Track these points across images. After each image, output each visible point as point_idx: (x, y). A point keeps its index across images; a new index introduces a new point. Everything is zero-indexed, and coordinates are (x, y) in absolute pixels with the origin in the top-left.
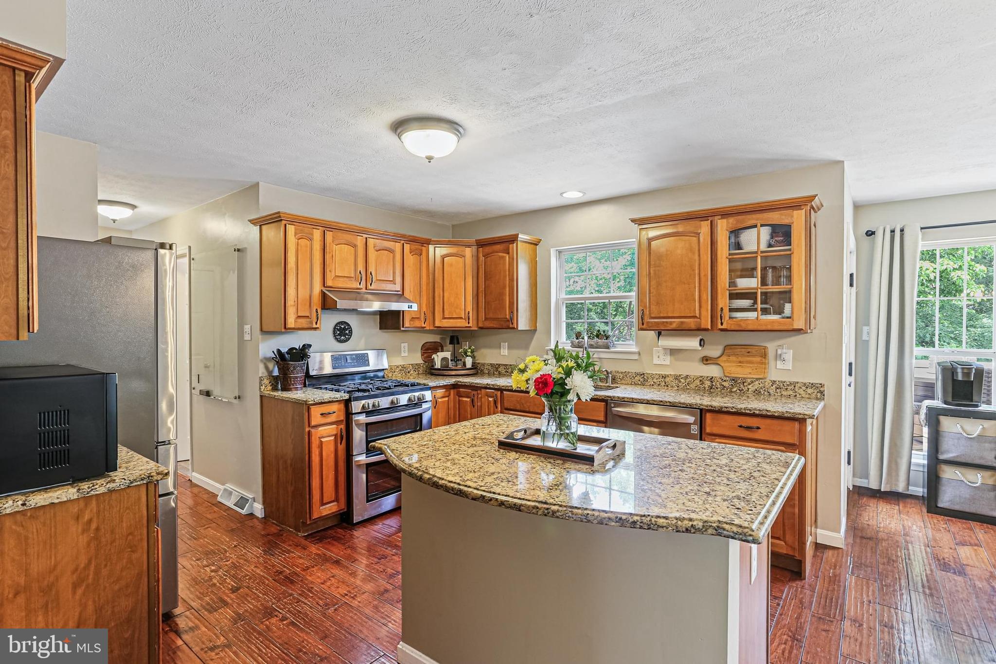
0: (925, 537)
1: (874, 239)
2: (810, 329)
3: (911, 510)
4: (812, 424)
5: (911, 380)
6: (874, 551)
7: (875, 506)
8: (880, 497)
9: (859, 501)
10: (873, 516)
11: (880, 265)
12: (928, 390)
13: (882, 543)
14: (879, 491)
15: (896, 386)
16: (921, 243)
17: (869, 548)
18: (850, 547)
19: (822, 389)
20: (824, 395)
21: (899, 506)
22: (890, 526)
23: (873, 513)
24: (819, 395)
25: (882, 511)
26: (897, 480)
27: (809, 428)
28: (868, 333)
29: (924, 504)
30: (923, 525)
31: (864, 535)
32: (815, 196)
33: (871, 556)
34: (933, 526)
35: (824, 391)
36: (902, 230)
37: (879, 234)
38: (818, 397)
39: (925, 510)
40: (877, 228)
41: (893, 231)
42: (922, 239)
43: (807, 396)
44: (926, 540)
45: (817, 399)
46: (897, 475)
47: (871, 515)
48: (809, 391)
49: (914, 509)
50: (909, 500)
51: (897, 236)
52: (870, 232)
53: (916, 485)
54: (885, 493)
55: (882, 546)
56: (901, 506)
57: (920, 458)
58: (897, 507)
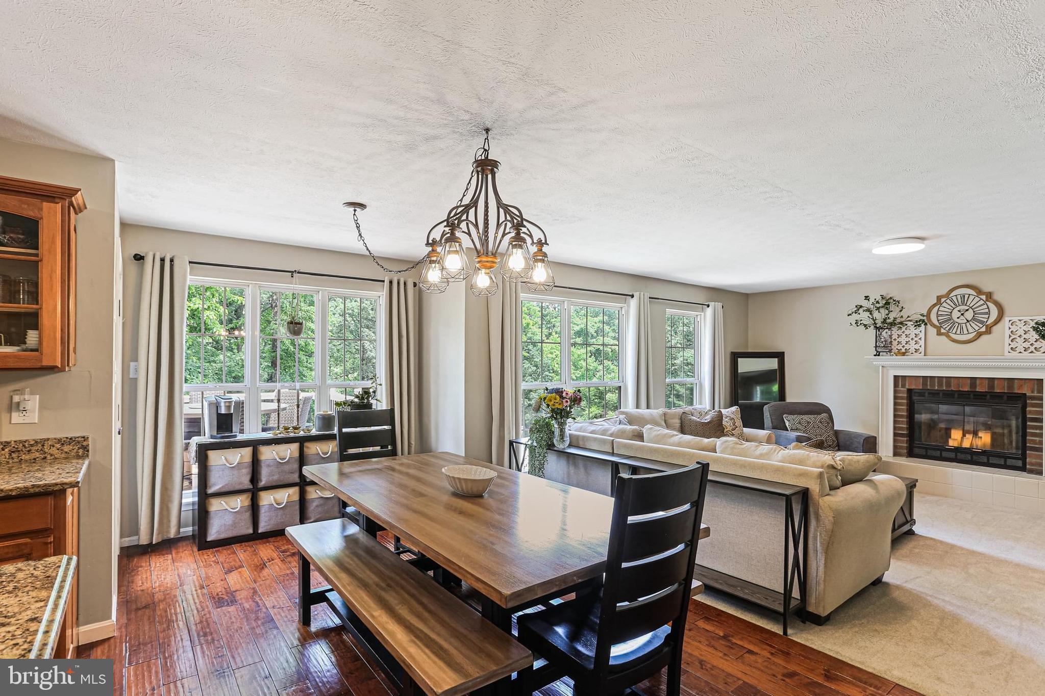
0: (199, 578)
1: (143, 265)
2: (68, 365)
3: (183, 555)
4: (72, 494)
5: (181, 418)
6: (152, 621)
7: (148, 564)
8: (153, 551)
9: (129, 565)
10: (147, 578)
11: (150, 295)
12: (194, 426)
13: (159, 606)
14: (150, 545)
15: (167, 427)
16: (189, 277)
17: (146, 618)
18: (123, 630)
19: (85, 444)
20: (88, 451)
21: (172, 554)
22: (166, 581)
23: (146, 573)
24: (81, 451)
25: (155, 567)
26: (169, 527)
27: (69, 499)
28: (136, 370)
29: (195, 543)
30: (196, 567)
31: (139, 605)
32: (77, 191)
33: (150, 628)
34: (205, 563)
35: (88, 445)
36: (172, 261)
37: (149, 260)
38: (80, 454)
39: (195, 549)
40: (147, 253)
41: (163, 260)
42: (190, 274)
43: (63, 455)
44: (201, 581)
45: (78, 457)
46: (169, 521)
47: (144, 577)
48: (66, 448)
49: (186, 552)
50: (180, 544)
51: (167, 266)
52: (139, 257)
53: (186, 526)
54: (158, 544)
55: (160, 610)
56: (173, 553)
57: (190, 497)
58: (170, 556)
